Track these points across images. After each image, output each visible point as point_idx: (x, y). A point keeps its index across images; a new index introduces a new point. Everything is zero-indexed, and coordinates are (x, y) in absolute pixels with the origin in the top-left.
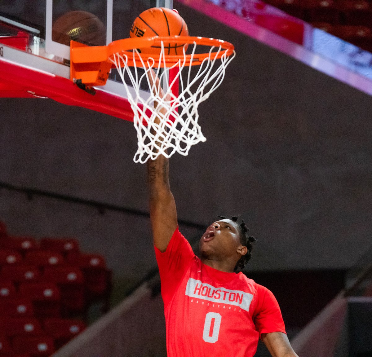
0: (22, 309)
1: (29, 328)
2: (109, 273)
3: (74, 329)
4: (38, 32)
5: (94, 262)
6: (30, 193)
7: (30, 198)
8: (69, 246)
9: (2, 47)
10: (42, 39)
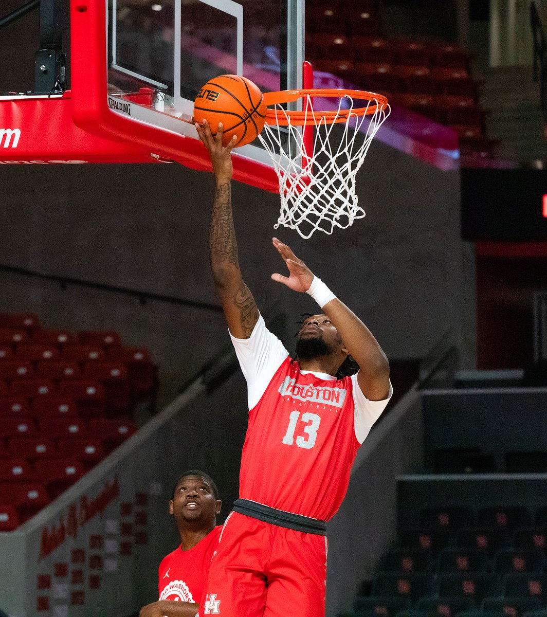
0: (64, 408)
1: (74, 429)
2: (155, 368)
3: (123, 430)
4: (166, 87)
5: (139, 356)
6: (64, 282)
7: (63, 287)
8: (109, 340)
9: (129, 105)
10: (167, 96)
